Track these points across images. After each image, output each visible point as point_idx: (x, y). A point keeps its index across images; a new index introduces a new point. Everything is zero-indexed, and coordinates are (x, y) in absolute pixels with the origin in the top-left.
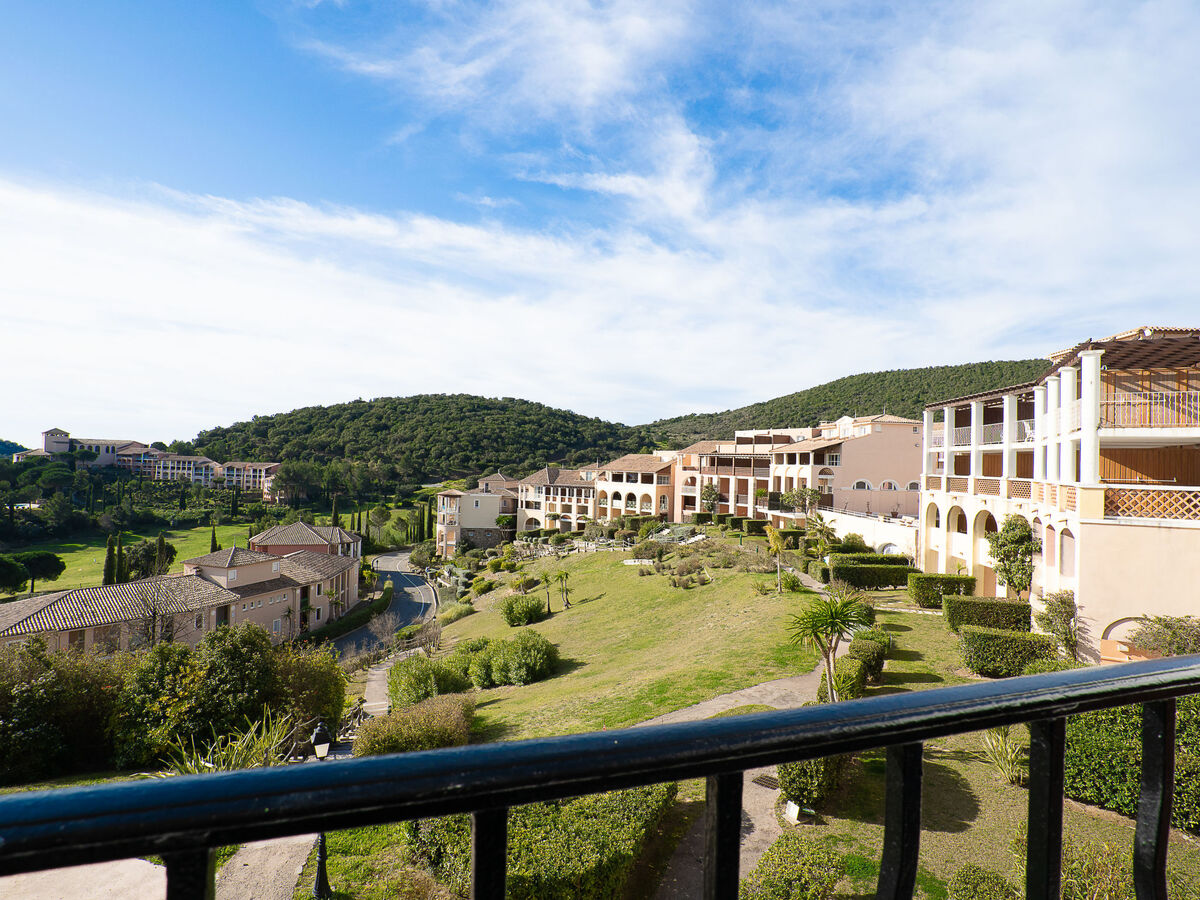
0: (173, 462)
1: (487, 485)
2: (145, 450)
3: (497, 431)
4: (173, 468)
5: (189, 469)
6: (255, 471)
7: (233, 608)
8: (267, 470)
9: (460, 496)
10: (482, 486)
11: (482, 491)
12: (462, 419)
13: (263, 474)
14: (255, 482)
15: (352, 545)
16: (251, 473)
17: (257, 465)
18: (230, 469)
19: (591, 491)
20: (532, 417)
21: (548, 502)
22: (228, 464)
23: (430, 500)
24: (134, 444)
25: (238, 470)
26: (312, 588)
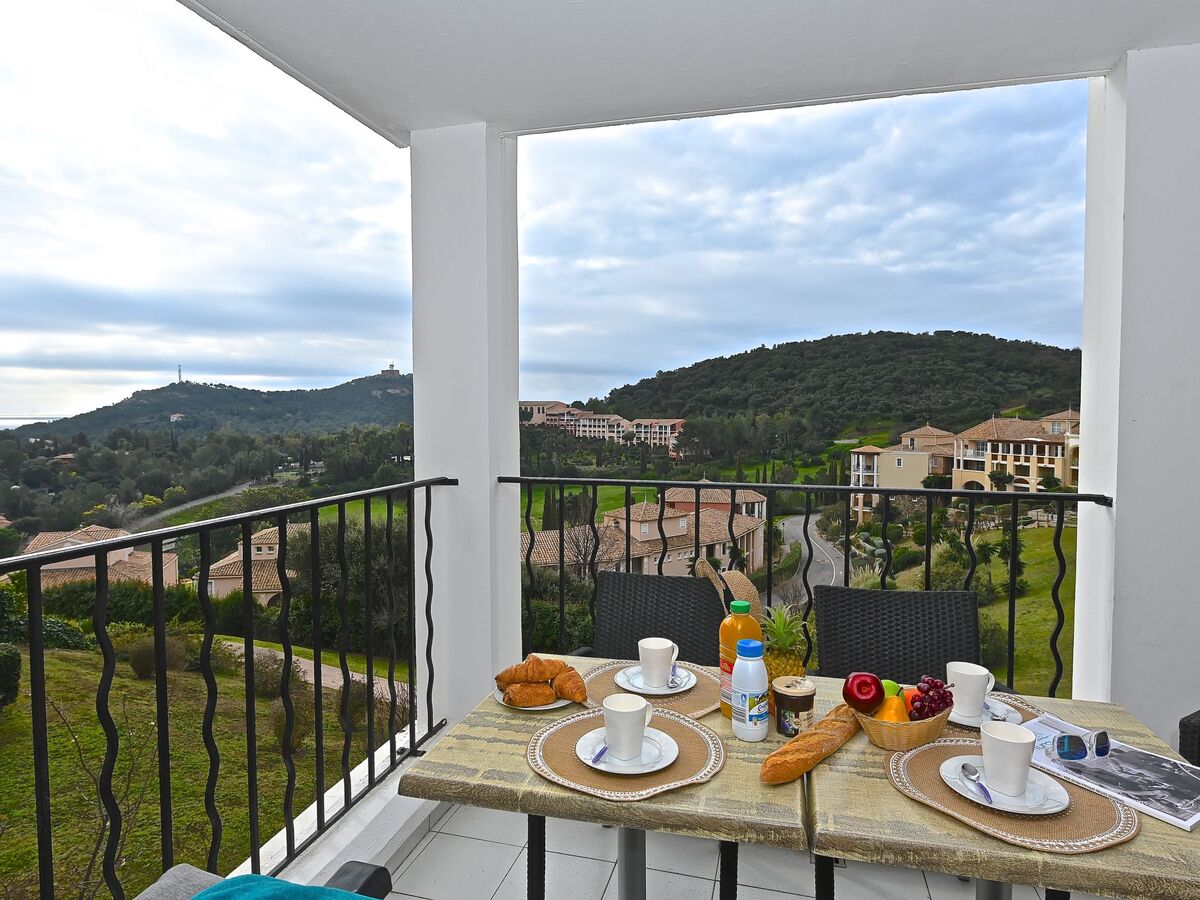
0: (590, 420)
1: (912, 440)
2: (568, 410)
3: (929, 373)
4: (590, 426)
5: (604, 426)
6: (661, 427)
7: (646, 560)
8: (672, 426)
9: (878, 454)
10: (906, 441)
11: (906, 448)
12: (882, 361)
13: (669, 431)
14: (661, 439)
15: (756, 505)
16: (657, 430)
17: (663, 422)
18: (638, 426)
19: (1060, 448)
20: (979, 354)
21: (995, 462)
22: (637, 421)
23: (843, 456)
24: (558, 404)
25: (645, 427)
26: (717, 547)
